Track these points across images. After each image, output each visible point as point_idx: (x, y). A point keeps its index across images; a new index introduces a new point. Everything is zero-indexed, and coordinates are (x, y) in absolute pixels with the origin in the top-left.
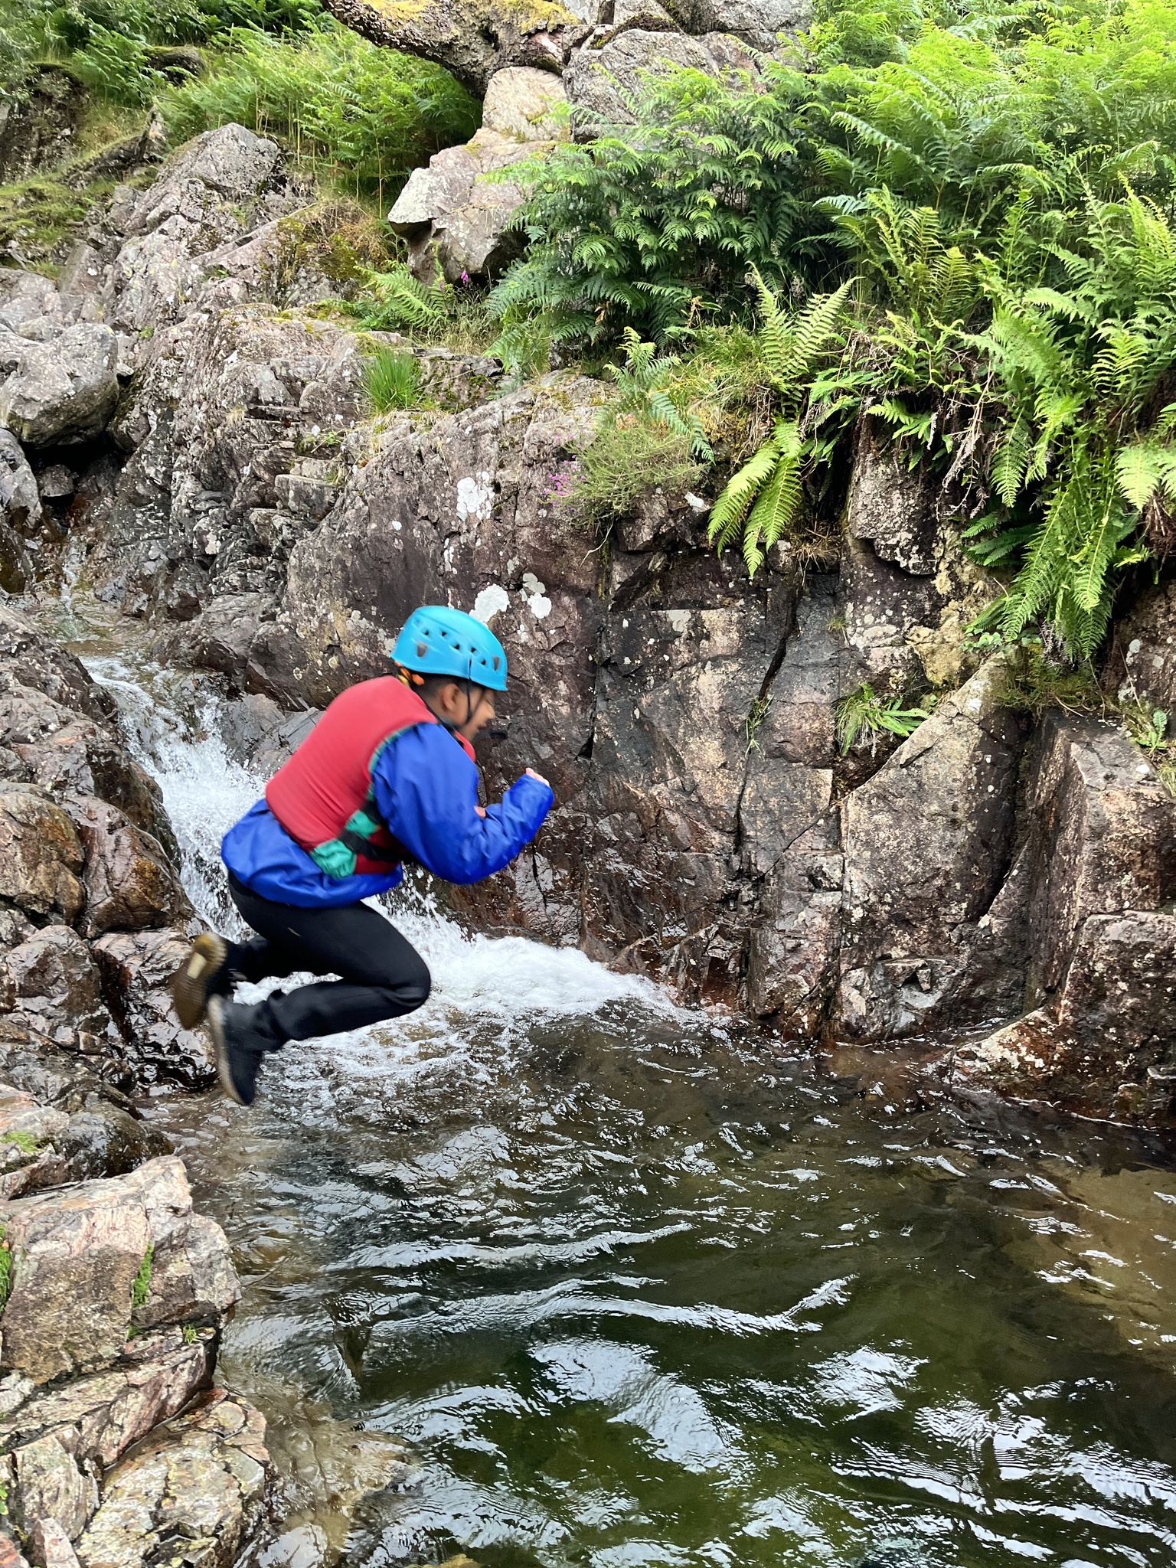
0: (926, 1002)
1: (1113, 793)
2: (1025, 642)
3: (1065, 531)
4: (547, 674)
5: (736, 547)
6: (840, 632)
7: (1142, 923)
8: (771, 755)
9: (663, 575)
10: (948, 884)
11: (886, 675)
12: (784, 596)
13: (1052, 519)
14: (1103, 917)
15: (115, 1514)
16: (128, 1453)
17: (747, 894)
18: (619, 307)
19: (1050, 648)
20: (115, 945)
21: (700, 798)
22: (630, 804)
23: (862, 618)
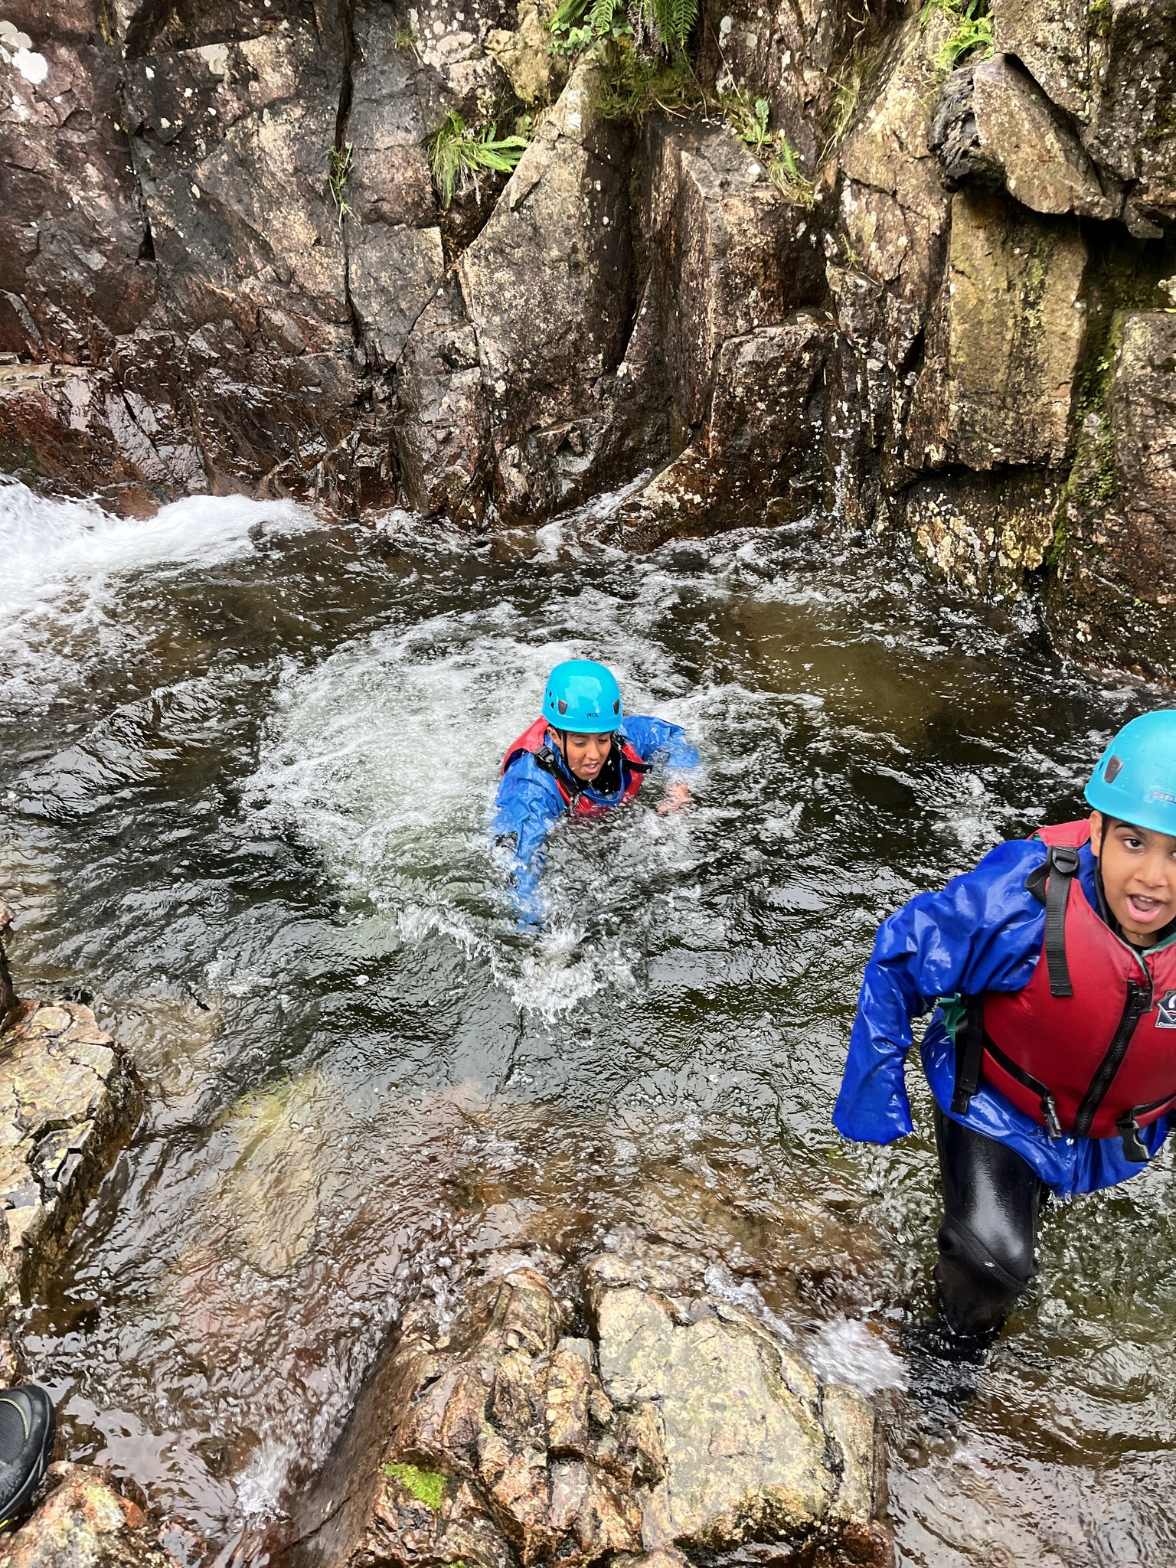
0: (581, 465)
1: (731, 202)
2: (616, 33)
4: (66, 157)
6: (409, 48)
7: (772, 339)
8: (367, 219)
11: (472, 98)
12: (336, 10)
14: (737, 340)
17: (380, 390)
19: (640, 37)
23: (431, 27)
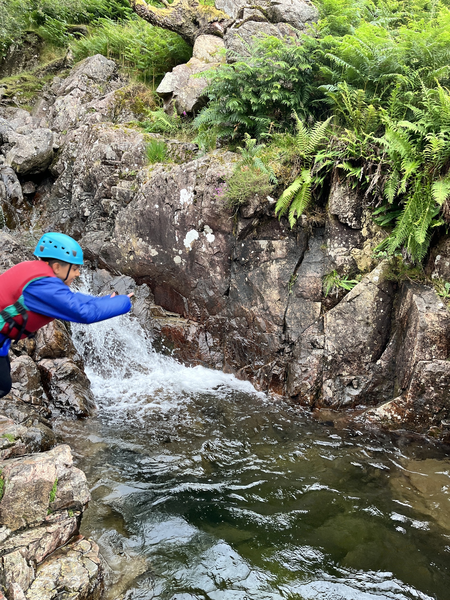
0: (356, 393)
1: (429, 314)
2: (396, 255)
3: (412, 213)
4: (212, 264)
5: (286, 217)
6: (325, 250)
7: (440, 364)
8: (297, 296)
9: (258, 227)
10: (365, 348)
11: (342, 267)
12: (304, 236)
13: (407, 208)
14: (425, 362)
15: (41, 582)
16: (46, 559)
17: (287, 349)
18: (243, 125)
19: (405, 258)
20: (46, 363)
21: (270, 312)
22: (243, 314)
23: (333, 245)
